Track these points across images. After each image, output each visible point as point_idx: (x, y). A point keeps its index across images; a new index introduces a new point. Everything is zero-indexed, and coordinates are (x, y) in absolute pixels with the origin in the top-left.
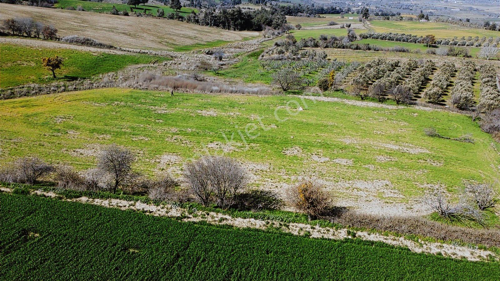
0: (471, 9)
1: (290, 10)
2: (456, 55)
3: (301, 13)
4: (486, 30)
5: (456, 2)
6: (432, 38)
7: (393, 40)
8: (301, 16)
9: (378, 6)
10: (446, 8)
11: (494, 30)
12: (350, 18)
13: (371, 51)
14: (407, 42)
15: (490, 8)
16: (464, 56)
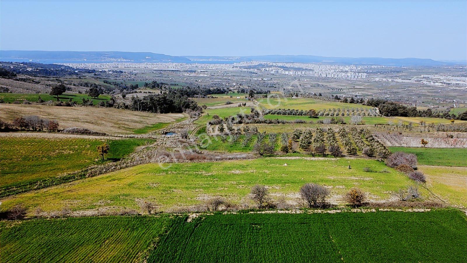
0: (318, 85)
1: (188, 92)
2: (337, 123)
3: (197, 95)
4: (341, 103)
5: (306, 80)
6: (314, 112)
7: (286, 114)
8: (197, 97)
9: (250, 85)
10: (300, 85)
11: (347, 102)
12: (237, 97)
13: (280, 124)
14: (296, 115)
15: (331, 84)
16: (341, 123)
